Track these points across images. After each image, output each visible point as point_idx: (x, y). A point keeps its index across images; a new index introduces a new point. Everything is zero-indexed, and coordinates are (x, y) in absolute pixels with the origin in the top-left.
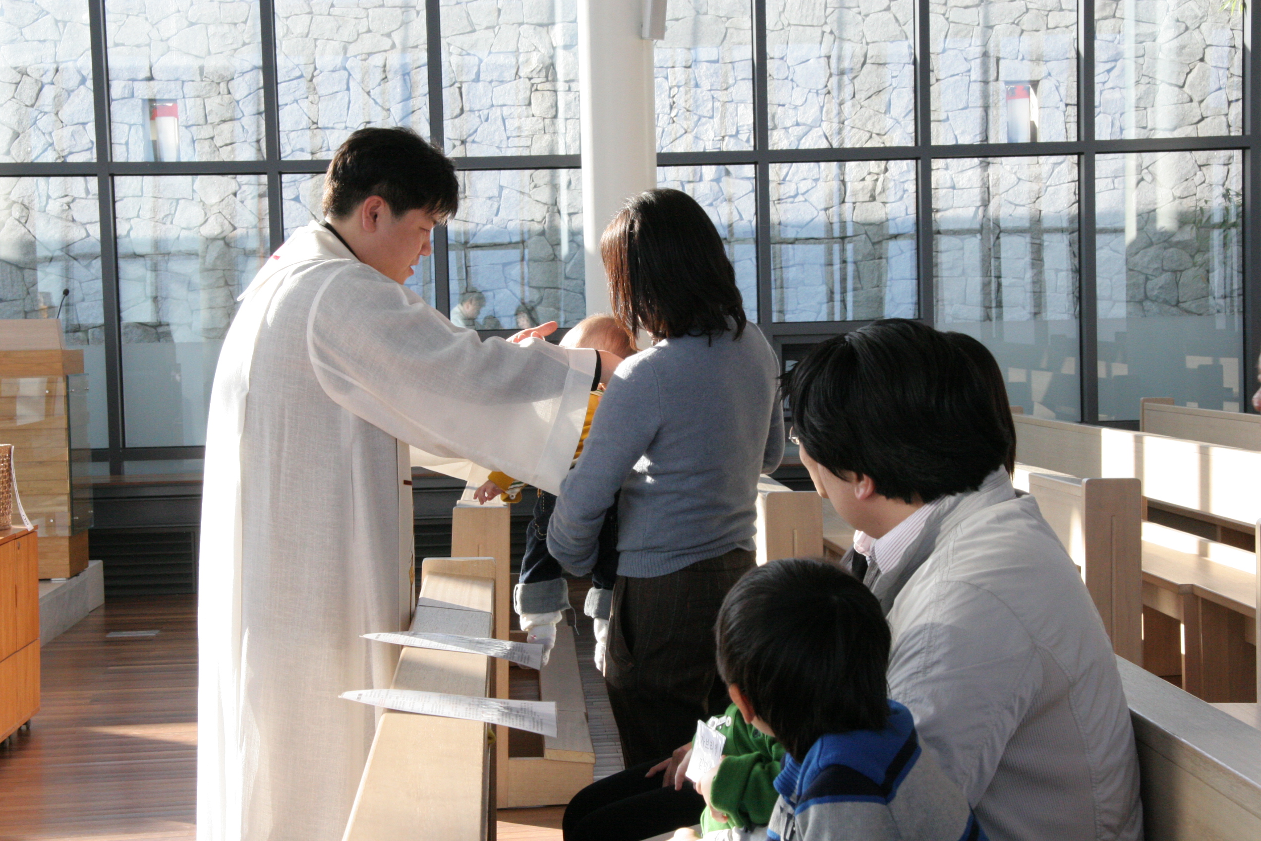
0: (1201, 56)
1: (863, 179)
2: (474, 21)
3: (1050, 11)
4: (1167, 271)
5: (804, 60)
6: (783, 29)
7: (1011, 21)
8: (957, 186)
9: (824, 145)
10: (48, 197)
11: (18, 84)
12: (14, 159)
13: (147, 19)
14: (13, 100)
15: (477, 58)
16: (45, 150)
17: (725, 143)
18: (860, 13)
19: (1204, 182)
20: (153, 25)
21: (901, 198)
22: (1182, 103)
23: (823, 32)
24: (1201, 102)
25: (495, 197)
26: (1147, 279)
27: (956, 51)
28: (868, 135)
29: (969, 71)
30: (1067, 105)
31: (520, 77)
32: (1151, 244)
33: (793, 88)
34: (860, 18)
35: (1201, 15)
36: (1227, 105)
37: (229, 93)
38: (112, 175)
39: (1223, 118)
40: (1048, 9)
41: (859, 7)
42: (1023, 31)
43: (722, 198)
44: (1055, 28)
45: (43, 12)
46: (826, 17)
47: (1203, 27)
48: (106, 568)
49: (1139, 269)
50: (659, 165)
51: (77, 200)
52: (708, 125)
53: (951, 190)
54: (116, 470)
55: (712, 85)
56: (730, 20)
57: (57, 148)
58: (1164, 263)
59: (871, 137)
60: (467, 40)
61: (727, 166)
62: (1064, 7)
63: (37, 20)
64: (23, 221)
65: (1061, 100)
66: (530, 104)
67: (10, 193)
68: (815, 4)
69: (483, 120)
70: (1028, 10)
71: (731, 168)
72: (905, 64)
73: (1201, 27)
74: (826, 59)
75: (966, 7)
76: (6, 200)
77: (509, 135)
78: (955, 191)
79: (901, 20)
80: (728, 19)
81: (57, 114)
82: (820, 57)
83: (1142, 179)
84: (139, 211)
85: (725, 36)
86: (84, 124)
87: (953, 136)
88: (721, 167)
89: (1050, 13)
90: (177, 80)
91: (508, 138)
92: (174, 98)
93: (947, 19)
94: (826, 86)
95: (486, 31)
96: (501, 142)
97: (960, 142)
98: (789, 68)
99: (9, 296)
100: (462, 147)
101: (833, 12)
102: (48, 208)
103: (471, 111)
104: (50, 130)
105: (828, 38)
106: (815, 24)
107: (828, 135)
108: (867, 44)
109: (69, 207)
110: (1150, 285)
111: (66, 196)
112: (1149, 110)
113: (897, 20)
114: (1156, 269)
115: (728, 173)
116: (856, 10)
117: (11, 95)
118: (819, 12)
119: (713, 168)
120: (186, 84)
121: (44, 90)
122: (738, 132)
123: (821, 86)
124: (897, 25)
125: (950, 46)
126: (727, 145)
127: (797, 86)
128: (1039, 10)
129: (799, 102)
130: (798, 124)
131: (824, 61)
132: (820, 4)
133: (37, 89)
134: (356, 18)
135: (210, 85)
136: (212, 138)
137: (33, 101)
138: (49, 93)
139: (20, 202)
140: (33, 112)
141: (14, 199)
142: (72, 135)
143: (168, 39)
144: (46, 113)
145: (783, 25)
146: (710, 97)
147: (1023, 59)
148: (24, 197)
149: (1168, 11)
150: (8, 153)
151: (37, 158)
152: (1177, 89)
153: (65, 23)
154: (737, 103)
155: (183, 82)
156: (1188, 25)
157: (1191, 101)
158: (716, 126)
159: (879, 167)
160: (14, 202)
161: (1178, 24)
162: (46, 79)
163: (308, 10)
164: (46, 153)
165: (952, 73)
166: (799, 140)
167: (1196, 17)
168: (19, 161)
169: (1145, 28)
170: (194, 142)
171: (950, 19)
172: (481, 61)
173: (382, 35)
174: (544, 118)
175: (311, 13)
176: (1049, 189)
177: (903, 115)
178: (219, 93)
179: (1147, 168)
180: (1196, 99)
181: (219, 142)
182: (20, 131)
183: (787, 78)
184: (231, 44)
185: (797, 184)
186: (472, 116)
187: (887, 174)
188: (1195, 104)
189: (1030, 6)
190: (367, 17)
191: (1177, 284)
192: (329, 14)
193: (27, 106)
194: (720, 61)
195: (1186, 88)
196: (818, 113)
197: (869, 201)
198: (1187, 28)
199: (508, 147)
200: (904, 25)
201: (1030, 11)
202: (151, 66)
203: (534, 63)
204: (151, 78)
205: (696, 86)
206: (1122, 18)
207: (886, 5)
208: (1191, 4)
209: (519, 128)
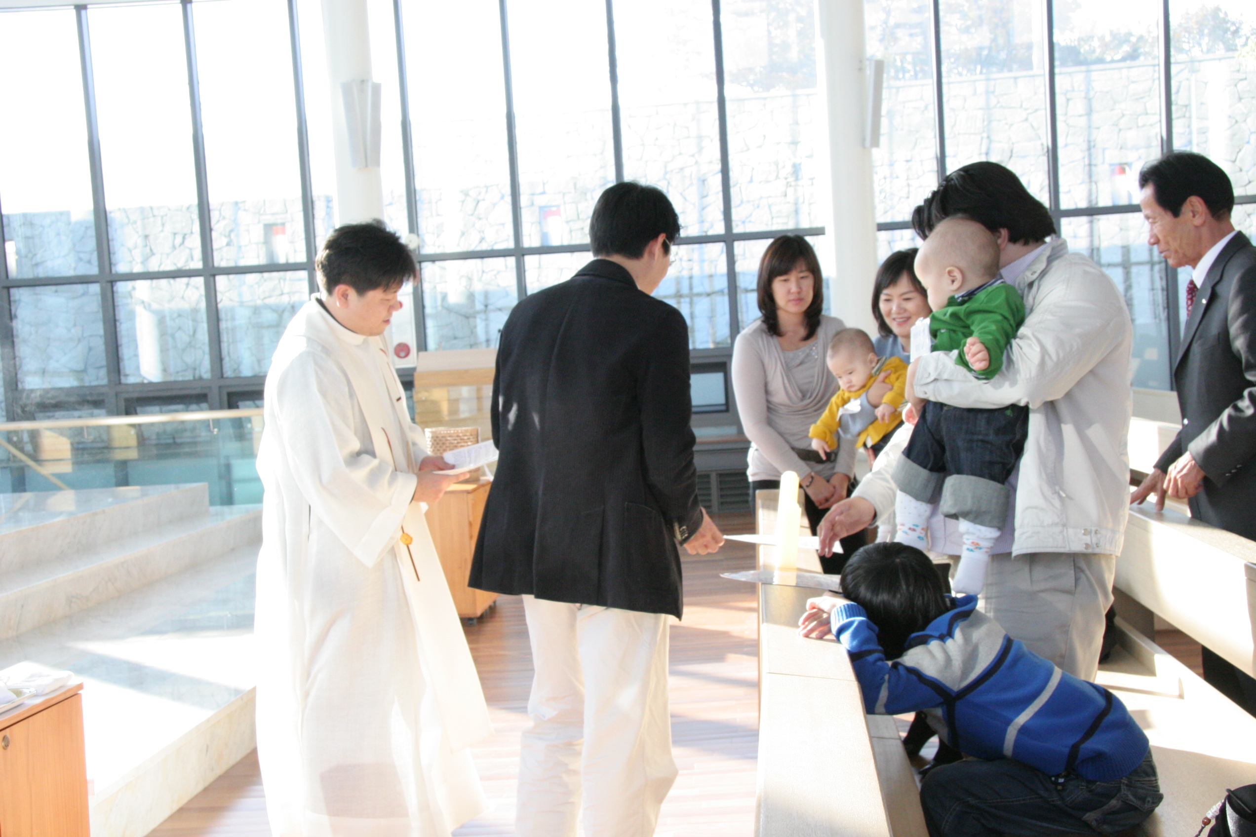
0: (1247, 140)
2: (748, 143)
3: (1139, 115)
6: (955, 137)
7: (1112, 123)
10: (483, 271)
11: (463, 202)
12: (462, 248)
14: (461, 211)
15: (751, 168)
16: (481, 242)
18: (1007, 124)
23: (982, 138)
31: (779, 178)
34: (1007, 127)
35: (1246, 113)
38: (523, 255)
41: (1006, 119)
42: (1120, 130)
44: (1143, 126)
46: (984, 128)
47: (1248, 120)
56: (919, 133)
62: (1149, 112)
64: (468, 287)
66: (786, 195)
68: (976, 119)
69: (756, 208)
76: (458, 274)
79: (1036, 127)
80: (917, 132)
81: (487, 219)
82: (980, 154)
85: (916, 144)
86: (503, 224)
87: (1074, 202)
89: (1140, 117)
90: (560, 193)
91: (772, 218)
92: (558, 204)
93: (1067, 124)
95: (756, 150)
96: (767, 221)
97: (1078, 206)
100: (742, 226)
102: (483, 278)
103: (748, 202)
104: (483, 229)
105: (985, 141)
108: (1013, 144)
109: (496, 277)
111: (493, 270)
113: (1032, 127)
116: (1004, 122)
117: (460, 209)
118: (979, 124)
120: (566, 195)
121: (480, 204)
124: (1034, 130)
125: (1070, 142)
128: (1131, 115)
132: (980, 120)
133: (475, 204)
134: (672, 146)
137: (473, 212)
138: (482, 206)
139: (466, 276)
140: (473, 219)
141: (462, 274)
142: (496, 232)
144: (480, 219)
145: (955, 134)
147: (1121, 148)
148: (468, 272)
149: (1222, 110)
150: (458, 245)
151: (476, 247)
152: (1230, 164)
155: (564, 194)
157: (1241, 170)
160: (463, 276)
161: (1230, 119)
162: (480, 198)
164: (481, 244)
165: (1072, 160)
167: (1243, 114)
168: (465, 250)
170: (571, 231)
171: (1070, 124)
172: (753, 169)
173: (689, 156)
175: (643, 145)
180: (1244, 169)
182: (465, 231)
186: (749, 205)
188: (1244, 173)
189: (1125, 112)
192: (655, 145)
193: (469, 215)
194: (913, 160)
195: (1237, 162)
198: (1237, 122)
199: (773, 224)
200: (1040, 130)
201: (1125, 116)
202: (544, 184)
203: (789, 169)
204: (543, 193)
205: (897, 177)
206: (1190, 118)
207: (1025, 116)
208: (1240, 105)
209: (779, 211)
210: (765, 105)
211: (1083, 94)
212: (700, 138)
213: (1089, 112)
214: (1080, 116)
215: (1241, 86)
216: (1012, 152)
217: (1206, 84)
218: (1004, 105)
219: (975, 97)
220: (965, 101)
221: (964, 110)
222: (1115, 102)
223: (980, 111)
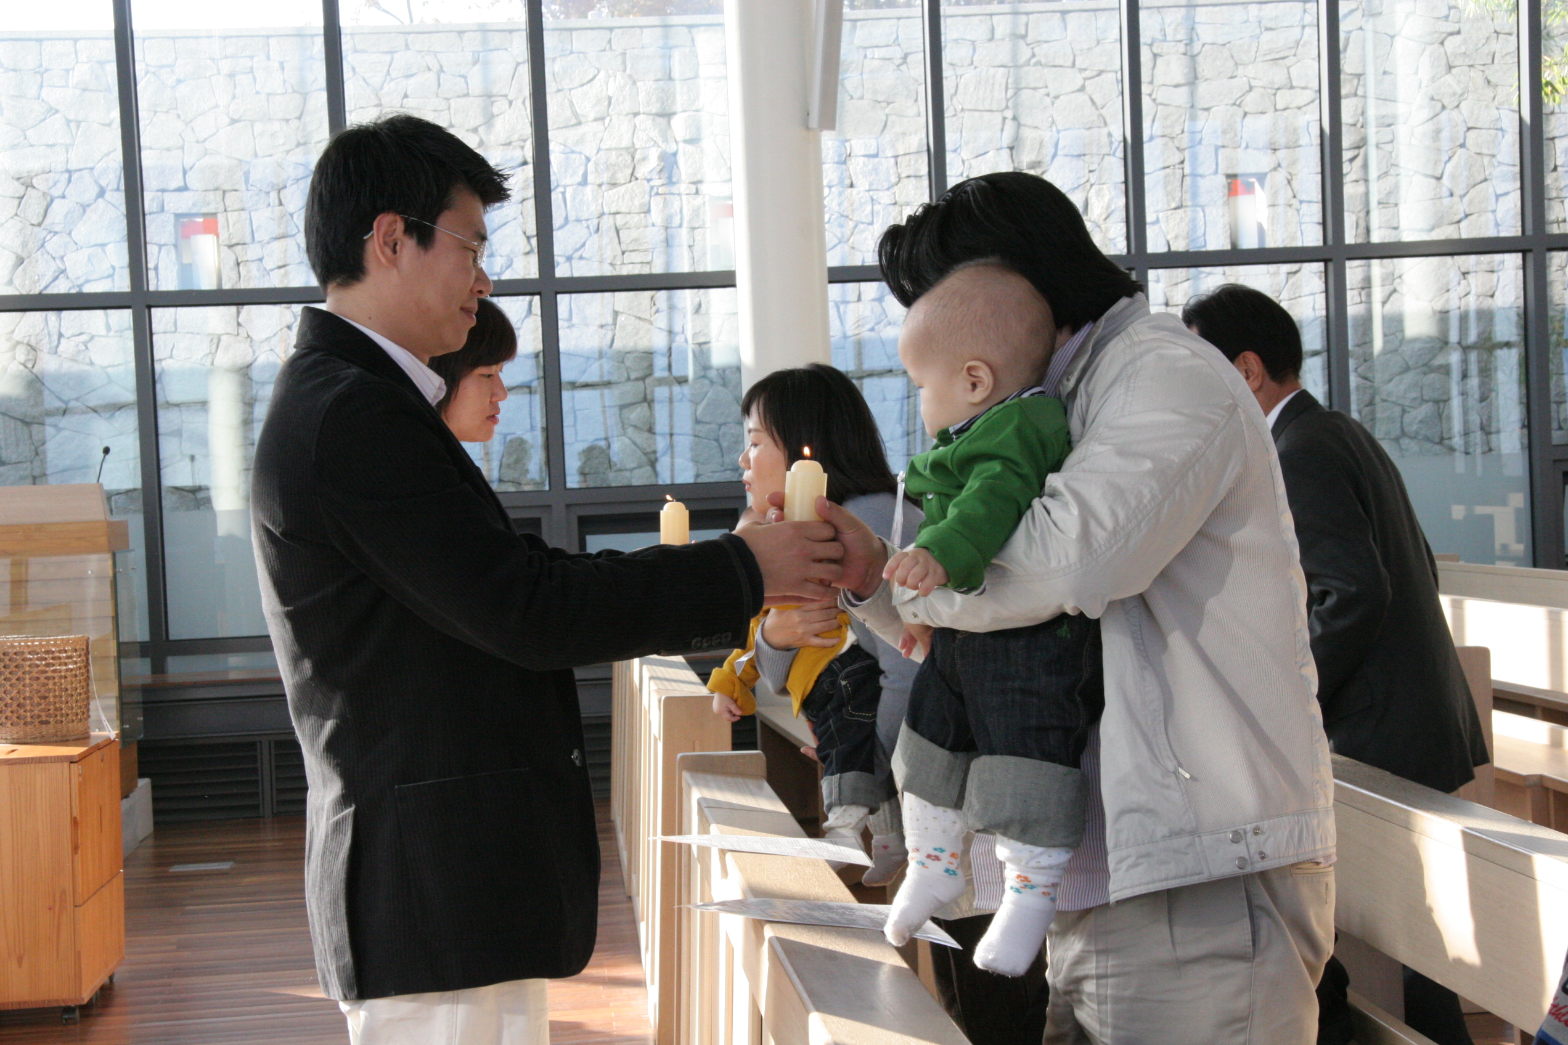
0: (1461, 141)
2: (579, 111)
3: (1278, 89)
4: (1427, 401)
5: (982, 152)
6: (955, 115)
7: (1231, 102)
8: (1170, 303)
10: (61, 335)
11: (22, 198)
12: (17, 289)
13: (179, 116)
14: (15, 217)
15: (583, 157)
16: (56, 278)
19: (1469, 293)
20: (186, 124)
22: (1441, 198)
23: (1004, 119)
24: (1462, 197)
25: (608, 325)
26: (1404, 411)
27: (1163, 140)
29: (1182, 162)
30: (1301, 202)
31: (637, 179)
32: (1407, 369)
34: (1048, 100)
35: (1460, 92)
36: (1494, 199)
37: (281, 204)
38: (149, 307)
39: (1490, 215)
40: (1276, 86)
41: (1046, 87)
42: (1245, 114)
43: (885, 321)
44: (1285, 109)
45: (53, 111)
46: (1008, 100)
47: (1463, 106)
48: (154, 788)
49: (1394, 399)
50: (831, 282)
51: (96, 339)
52: (867, 233)
54: (158, 668)
55: (871, 184)
56: (891, 106)
57: (70, 275)
58: (1425, 391)
60: (572, 134)
62: (1294, 84)
63: (44, 119)
64: (30, 365)
65: (1295, 197)
66: (648, 211)
67: (13, 332)
68: (993, 84)
69: (593, 232)
70: (1251, 88)
72: (1104, 155)
73: (1461, 106)
74: (1008, 151)
76: (8, 340)
77: (624, 249)
79: (1099, 104)
80: (889, 104)
81: (70, 234)
82: (1001, 148)
83: (1395, 291)
84: (172, 350)
85: (885, 126)
86: (103, 245)
87: (1163, 243)
89: (1279, 92)
90: (216, 189)
91: (623, 253)
92: (214, 211)
93: (1154, 100)
95: (595, 124)
96: (615, 257)
97: (1173, 249)
98: (963, 162)
99: (14, 458)
100: (567, 265)
101: (1015, 94)
102: (61, 349)
103: (578, 221)
104: (62, 253)
105: (1010, 125)
106: (994, 109)
108: (1058, 132)
109: (87, 348)
110: (1407, 418)
111: (81, 334)
112: (1401, 207)
113: (1093, 103)
114: (1415, 399)
116: (1043, 91)
117: (14, 212)
118: (999, 94)
119: (874, 284)
120: (228, 195)
121: (54, 205)
124: (1093, 108)
125: (1156, 134)
128: (1265, 88)
131: (1006, 153)
132: (1000, 86)
133: (45, 204)
134: (435, 111)
135: (257, 195)
136: (261, 260)
137: (41, 219)
138: (59, 209)
139: (25, 342)
140: (41, 233)
141: (18, 339)
142: (89, 260)
143: (205, 140)
144: (56, 233)
145: (956, 110)
146: (869, 199)
147: (1247, 147)
148: (30, 336)
149: (1420, 87)
150: (10, 282)
151: (46, 288)
152: (1433, 181)
153: (78, 123)
154: (901, 206)
155: (224, 192)
156: (1446, 104)
157: (1452, 195)
160: (18, 343)
161: (1433, 102)
162: (56, 192)
163: (377, 102)
164: (57, 282)
165: (1159, 166)
167: (1454, 94)
168: (24, 292)
170: (238, 264)
171: (1158, 101)
172: (588, 160)
173: (467, 130)
174: (667, 228)
175: (380, 105)
177: (1104, 217)
178: (269, 205)
179: (1400, 277)
180: (1458, 192)
181: (269, 264)
182: (24, 255)
184: (283, 145)
186: (579, 226)
188: (1456, 199)
189: (1253, 83)
190: (449, 109)
191: (1440, 416)
193: (33, 225)
194: (881, 154)
195: (1445, 180)
198: (1444, 107)
199: (623, 264)
200: (1102, 108)
201: (1254, 90)
202: (185, 173)
203: (653, 162)
204: (184, 188)
205: (852, 186)
206: (1364, 97)
207: (1079, 83)
208: (1449, 78)
209: (636, 240)
210: (610, 41)
211: (1181, 48)
212: (489, 97)
213: (1193, 80)
214: (1177, 86)
215: (1452, 43)
216: (1057, 144)
217: (1392, 37)
218: (1043, 61)
219: (993, 45)
220: (974, 50)
221: (973, 67)
222: (1236, 64)
223: (1001, 69)
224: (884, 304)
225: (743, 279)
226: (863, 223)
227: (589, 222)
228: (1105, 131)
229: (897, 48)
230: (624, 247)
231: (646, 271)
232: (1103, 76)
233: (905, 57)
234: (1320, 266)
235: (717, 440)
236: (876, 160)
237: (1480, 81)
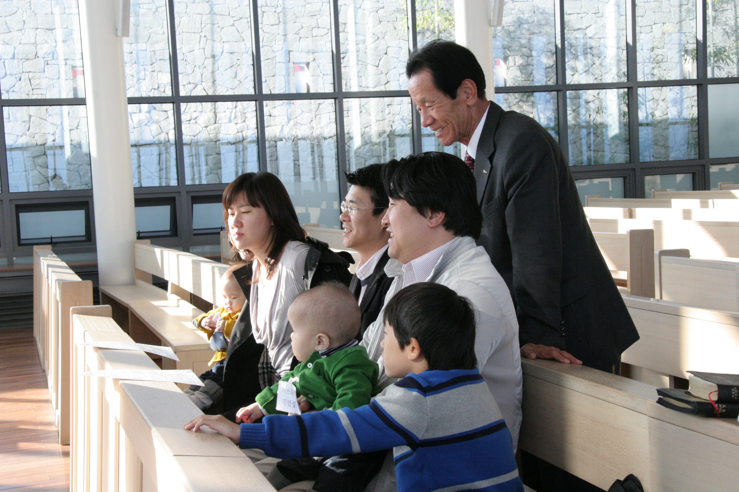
0: (385, 52)
1: (225, 112)
2: (10, 26)
3: (313, 28)
4: (374, 157)
5: (192, 50)
6: (180, 34)
7: (295, 32)
8: (272, 115)
9: (204, 94)
15: (12, 47)
17: (152, 93)
18: (219, 27)
19: (390, 113)
21: (244, 121)
22: (378, 74)
23: (201, 36)
24: (387, 74)
25: (27, 121)
26: (366, 161)
27: (268, 47)
28: (226, 89)
29: (275, 57)
30: (324, 75)
31: (38, 57)
32: (367, 143)
33: (186, 65)
35: (384, 32)
36: (398, 75)
39: (397, 82)
40: (313, 27)
41: (218, 23)
42: (300, 38)
43: (152, 121)
44: (316, 36)
46: (202, 29)
49: (362, 155)
50: (129, 104)
52: (143, 83)
53: (269, 117)
55: (144, 63)
56: (152, 29)
58: (373, 153)
59: (228, 90)
60: (7, 37)
61: (154, 105)
62: (320, 26)
65: (321, 72)
66: (44, 71)
68: (195, 22)
69: (18, 80)
70: (302, 27)
71: (157, 106)
72: (243, 53)
73: (385, 37)
74: (203, 50)
75: (272, 25)
77: (33, 88)
78: (271, 117)
79: (240, 32)
80: (151, 28)
82: (200, 49)
83: (362, 111)
85: (149, 38)
87: (269, 90)
88: (151, 105)
91: (33, 90)
93: (263, 31)
94: (203, 64)
95: (18, 32)
96: (29, 91)
97: (273, 93)
98: (184, 54)
100: (7, 94)
101: (205, 26)
103: (11, 75)
105: (203, 39)
106: (196, 32)
107: (206, 89)
108: (224, 42)
112: (363, 78)
113: (238, 31)
114: (370, 155)
115: (155, 108)
116: (217, 25)
118: (198, 26)
119: (147, 105)
122: (159, 87)
123: (201, 64)
124: (238, 33)
125: (265, 44)
126: (153, 94)
127: (189, 63)
128: (308, 27)
129: (190, 72)
130: (190, 83)
131: (202, 51)
132: (198, 22)
145: (180, 32)
146: (143, 69)
147: (301, 51)
149: (369, 29)
152: (375, 67)
154: (157, 72)
156: (379, 36)
157: (382, 73)
158: (147, 84)
159: (232, 105)
161: (374, 36)
165: (267, 58)
166: (191, 91)
167: (382, 33)
169: (361, 38)
171: (265, 31)
172: (15, 48)
174: (53, 79)
176: (317, 116)
177: (244, 79)
179: (363, 106)
180: (384, 72)
183: (183, 59)
185: (191, 114)
186: (12, 77)
187: (237, 109)
188: (384, 75)
189: (303, 25)
195: (379, 67)
196: (200, 77)
197: (229, 123)
198: (378, 38)
199: (33, 94)
200: (242, 33)
201: (304, 28)
203: (46, 50)
205: (135, 63)
206: (347, 32)
207: (232, 23)
208: (380, 26)
209: (39, 84)
211: (274, 9)
213: (279, 23)
215: (381, 12)
216: (223, 48)
217: (358, 8)
218: (216, 13)
219: (195, 5)
220: (187, 7)
221: (186, 14)
222: (296, 17)
223: (199, 15)
224: (151, 114)
225: (90, 101)
226: (141, 79)
227: (17, 76)
228: (243, 43)
229: (154, 4)
230: (33, 87)
231: (44, 97)
232: (242, 20)
233: (157, 8)
234: (332, 101)
235: (78, 172)
236: (146, 52)
237: (392, 28)
